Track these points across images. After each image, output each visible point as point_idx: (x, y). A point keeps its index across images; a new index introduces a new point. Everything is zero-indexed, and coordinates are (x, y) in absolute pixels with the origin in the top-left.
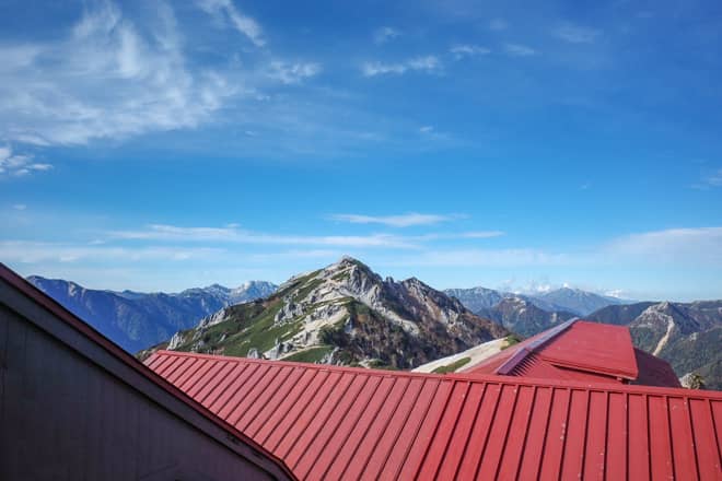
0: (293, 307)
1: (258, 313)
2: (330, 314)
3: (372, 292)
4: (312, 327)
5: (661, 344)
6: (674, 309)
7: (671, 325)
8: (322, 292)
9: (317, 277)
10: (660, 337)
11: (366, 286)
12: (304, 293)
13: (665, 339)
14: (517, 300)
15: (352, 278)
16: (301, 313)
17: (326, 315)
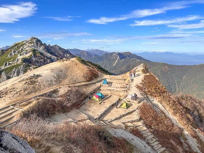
0: (14, 52)
1: (3, 54)
2: (26, 54)
3: (42, 48)
4: (20, 57)
5: (116, 62)
6: (120, 54)
7: (118, 57)
8: (25, 47)
9: (23, 43)
10: (116, 60)
11: (40, 46)
12: (19, 48)
13: (117, 61)
14: (85, 52)
15: (35, 43)
16: (17, 53)
17: (25, 54)
